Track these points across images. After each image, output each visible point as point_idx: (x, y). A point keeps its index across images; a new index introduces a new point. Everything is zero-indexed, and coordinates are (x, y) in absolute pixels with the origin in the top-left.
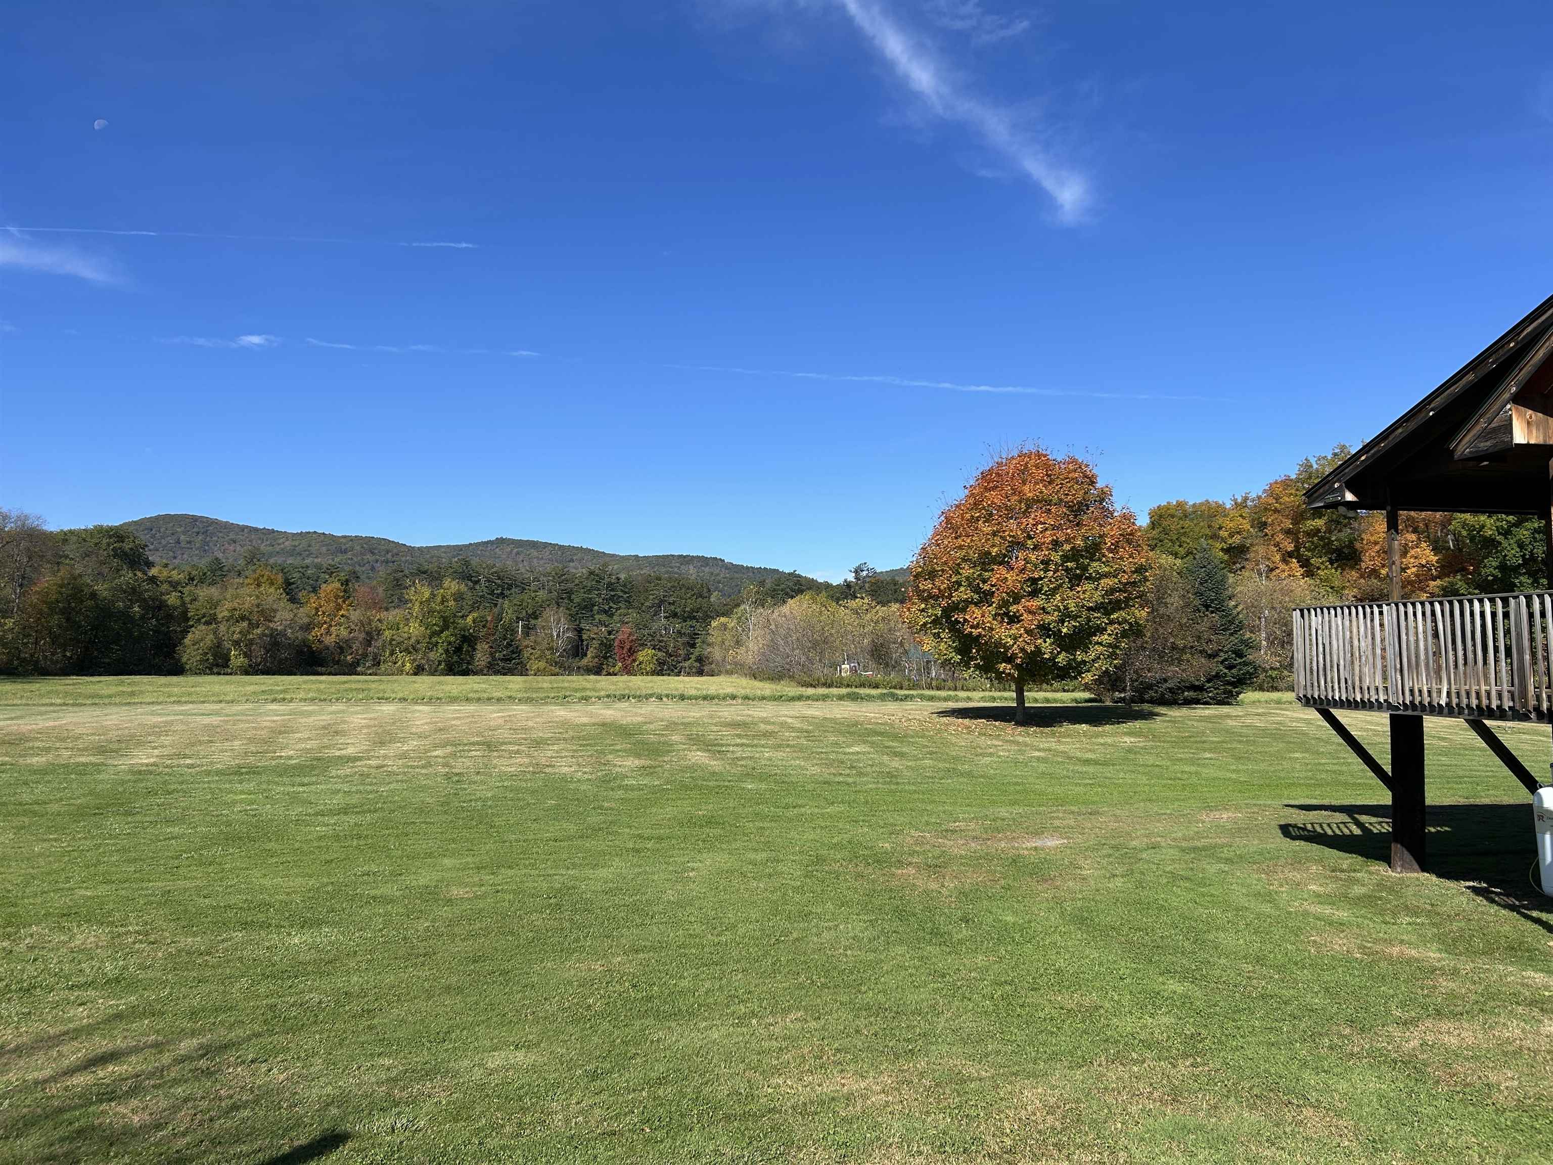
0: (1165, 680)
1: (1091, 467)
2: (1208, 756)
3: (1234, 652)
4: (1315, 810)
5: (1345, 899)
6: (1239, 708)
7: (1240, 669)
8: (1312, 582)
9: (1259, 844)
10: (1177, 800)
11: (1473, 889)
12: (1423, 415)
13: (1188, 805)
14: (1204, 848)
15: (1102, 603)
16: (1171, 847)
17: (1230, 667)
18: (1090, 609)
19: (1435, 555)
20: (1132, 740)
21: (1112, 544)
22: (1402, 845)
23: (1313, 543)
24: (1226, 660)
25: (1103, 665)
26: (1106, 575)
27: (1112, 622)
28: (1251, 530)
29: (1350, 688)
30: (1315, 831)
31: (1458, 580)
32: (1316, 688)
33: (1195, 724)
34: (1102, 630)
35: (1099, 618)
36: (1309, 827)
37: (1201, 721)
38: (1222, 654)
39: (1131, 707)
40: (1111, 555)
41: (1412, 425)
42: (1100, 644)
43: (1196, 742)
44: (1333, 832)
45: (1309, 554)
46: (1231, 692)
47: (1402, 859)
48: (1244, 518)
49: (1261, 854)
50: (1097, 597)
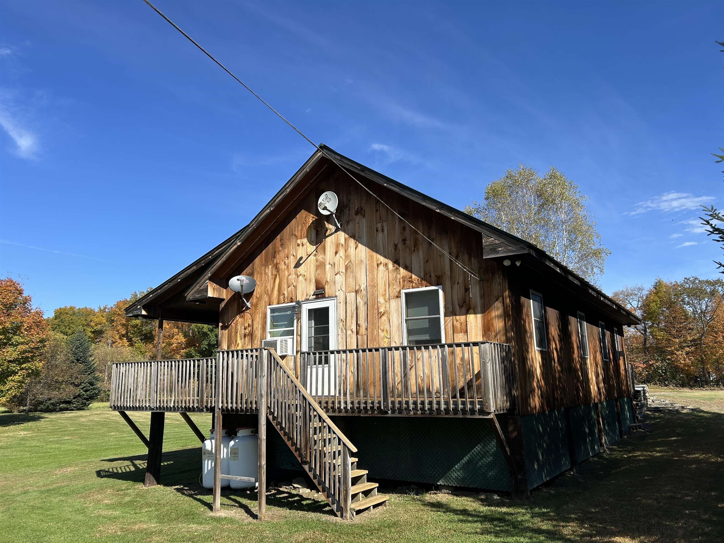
0: (50, 399)
1: (20, 285)
2: (67, 438)
3: (89, 383)
4: (116, 461)
5: (121, 505)
6: (88, 412)
7: (91, 392)
8: (132, 349)
9: (84, 483)
10: (45, 464)
11: (178, 490)
12: (175, 281)
13: (50, 466)
14: (54, 489)
15: (17, 358)
16: (35, 491)
17: (86, 391)
18: (10, 361)
19: (184, 339)
20: (25, 433)
21: (28, 327)
22: (151, 473)
23: (134, 331)
24: (84, 387)
25: (13, 392)
26: (22, 343)
27: (22, 369)
28: (106, 323)
29: (135, 401)
30: (113, 472)
31: (192, 350)
32: (119, 402)
33: (63, 421)
34: (14, 373)
35: (14, 367)
36: (111, 470)
37: (67, 420)
38: (83, 384)
39: (28, 415)
40: (26, 333)
41: (171, 284)
42: (13, 381)
43: (61, 431)
44: (122, 471)
45: (132, 336)
46: (86, 403)
47: (149, 480)
48: (103, 317)
49: (84, 488)
50: (15, 355)
